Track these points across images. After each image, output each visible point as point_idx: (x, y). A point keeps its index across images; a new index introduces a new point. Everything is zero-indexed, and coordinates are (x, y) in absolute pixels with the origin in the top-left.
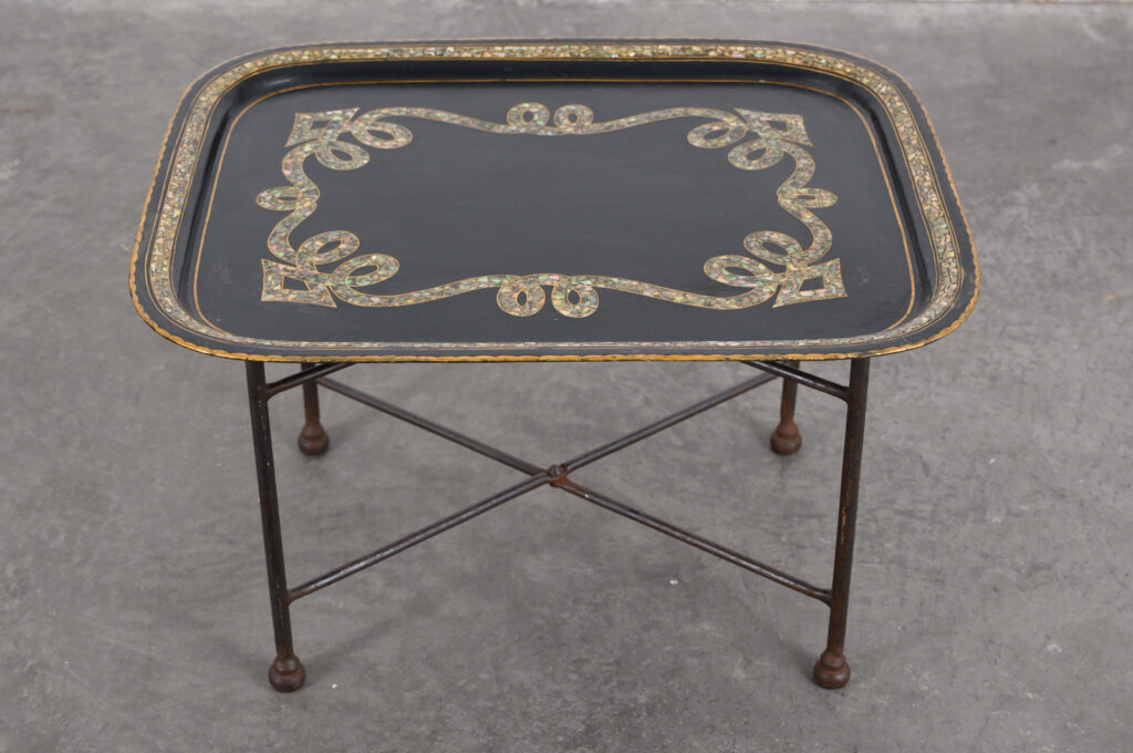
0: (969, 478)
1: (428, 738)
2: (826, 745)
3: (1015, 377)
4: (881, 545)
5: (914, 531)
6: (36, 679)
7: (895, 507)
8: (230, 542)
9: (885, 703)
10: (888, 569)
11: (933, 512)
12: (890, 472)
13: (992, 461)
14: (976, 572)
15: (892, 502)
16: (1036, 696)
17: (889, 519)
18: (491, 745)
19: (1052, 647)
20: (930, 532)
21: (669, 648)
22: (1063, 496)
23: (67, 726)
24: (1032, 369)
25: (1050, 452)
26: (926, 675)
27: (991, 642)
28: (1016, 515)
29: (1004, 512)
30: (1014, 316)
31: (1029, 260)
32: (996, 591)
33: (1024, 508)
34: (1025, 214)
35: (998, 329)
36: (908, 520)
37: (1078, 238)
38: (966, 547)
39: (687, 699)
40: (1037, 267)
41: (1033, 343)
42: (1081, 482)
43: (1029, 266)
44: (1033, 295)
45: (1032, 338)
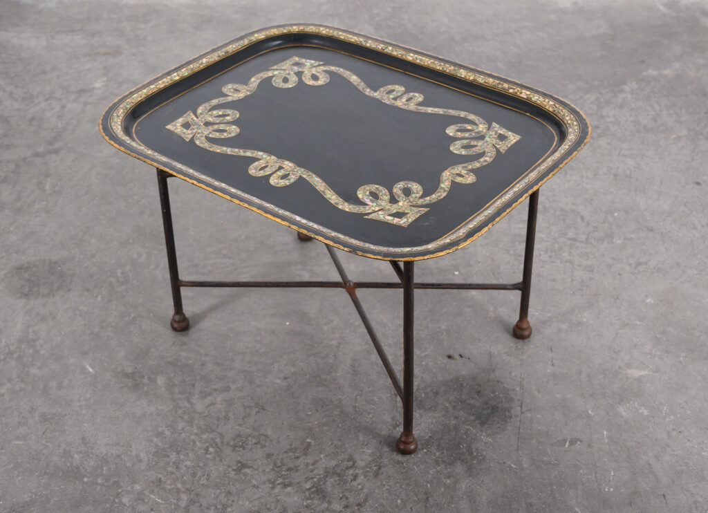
0: (604, 222)
1: (336, 346)
2: (536, 347)
3: (626, 175)
4: (561, 254)
5: (577, 248)
6: (137, 322)
7: (568, 236)
8: (230, 258)
9: (566, 328)
10: (565, 265)
11: (587, 239)
12: (564, 220)
13: (616, 214)
14: (609, 266)
15: (566, 234)
16: (641, 323)
17: (564, 242)
18: (370, 349)
19: (649, 300)
20: (586, 248)
22: (652, 230)
23: (154, 344)
24: (635, 171)
25: (645, 210)
26: (585, 314)
27: (618, 298)
28: (628, 240)
29: (623, 238)
30: (625, 146)
31: (632, 119)
32: (620, 275)
33: (633, 236)
34: (630, 97)
35: (617, 152)
36: (574, 242)
37: (657, 108)
38: (604, 255)
39: (466, 327)
40: (636, 122)
41: (635, 158)
42: (661, 223)
43: (632, 122)
44: (634, 136)
45: (634, 156)
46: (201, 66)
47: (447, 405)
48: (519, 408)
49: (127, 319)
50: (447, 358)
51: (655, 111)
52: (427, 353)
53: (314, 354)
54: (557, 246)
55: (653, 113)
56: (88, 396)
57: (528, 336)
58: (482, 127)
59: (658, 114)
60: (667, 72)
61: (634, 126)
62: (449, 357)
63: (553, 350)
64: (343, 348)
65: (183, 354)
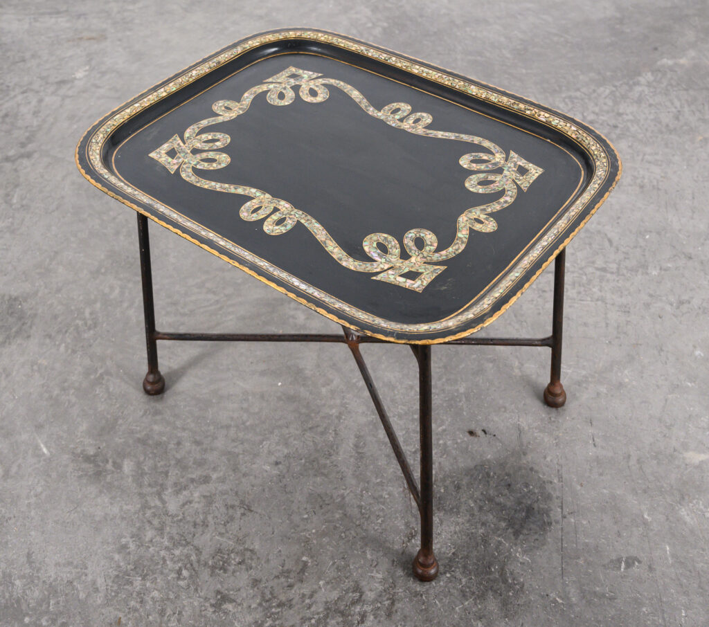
0: (636, 247)
1: (337, 417)
2: (573, 419)
3: (653, 186)
4: (590, 289)
5: (608, 281)
6: (104, 382)
7: (596, 266)
8: (214, 293)
9: (605, 391)
10: (596, 304)
11: (618, 269)
12: (590, 244)
13: (647, 237)
14: (647, 305)
15: (593, 262)
16: (693, 384)
17: (593, 273)
18: (375, 421)
19: (698, 353)
20: (618, 281)
21: (474, 356)
22: (690, 258)
23: (122, 413)
24: (662, 181)
25: (680, 231)
26: (626, 372)
27: (662, 350)
28: (665, 270)
29: (658, 268)
30: (648, 150)
31: (652, 117)
32: (660, 317)
33: (669, 265)
34: (646, 90)
35: (640, 157)
36: (603, 273)
37: (677, 104)
38: (640, 290)
39: (488, 390)
40: (657, 121)
41: (661, 165)
42: (700, 249)
43: (652, 120)
44: (657, 137)
45: (660, 163)
46: (191, 80)
47: (472, 505)
48: (559, 510)
49: (92, 377)
50: (467, 434)
51: (676, 108)
52: (444, 427)
53: (310, 428)
54: (584, 277)
55: (674, 110)
56: (39, 489)
57: (562, 404)
58: (499, 157)
59: (679, 111)
60: (683, 61)
61: (655, 125)
62: (471, 433)
63: (593, 423)
64: (345, 419)
65: (156, 427)
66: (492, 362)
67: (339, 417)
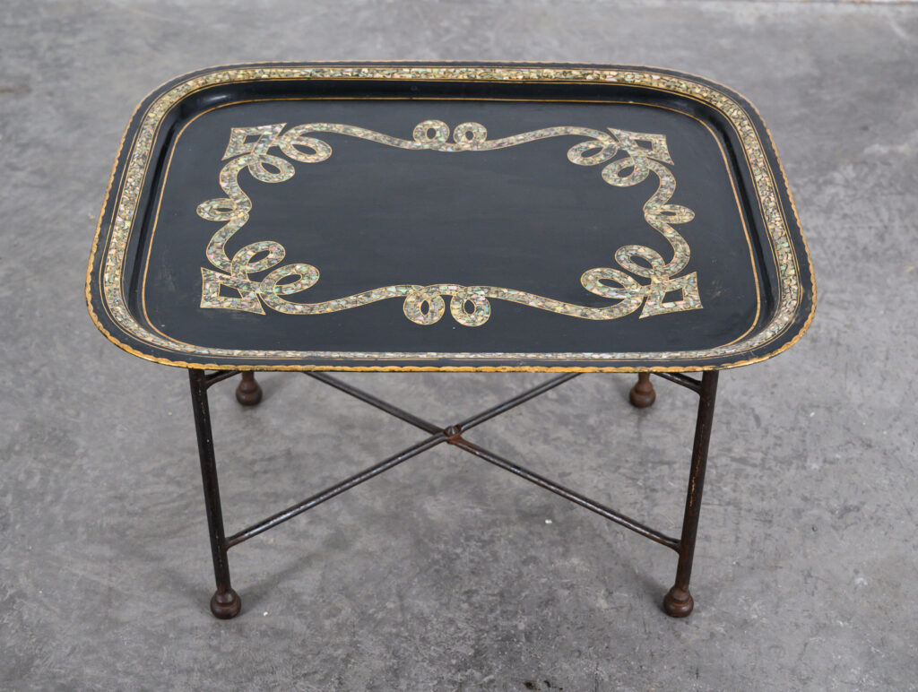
0: (793, 429)
1: (343, 660)
2: (673, 668)
3: (832, 340)
4: (720, 488)
5: (747, 476)
6: (14, 607)
7: (733, 455)
8: (179, 484)
9: (722, 631)
10: (726, 510)
11: (763, 460)
12: (728, 423)
13: (812, 414)
14: (798, 513)
15: (729, 450)
16: (846, 624)
17: (727, 465)
18: (395, 667)
19: (859, 580)
20: (761, 477)
21: (543, 580)
22: (869, 446)
23: (41, 650)
24: (845, 332)
25: (860, 406)
26: (755, 605)
27: (809, 575)
28: (831, 463)
29: (821, 460)
31: (844, 234)
32: (814, 530)
33: (837, 456)
34: (842, 193)
36: (742, 466)
37: (885, 215)
38: (790, 491)
39: (558, 626)
40: (851, 240)
41: (846, 309)
42: (885, 433)
43: (844, 239)
44: (847, 265)
45: (846, 305)
50: (524, 688)
51: (882, 221)
53: (305, 675)
55: (879, 225)
59: (886, 227)
60: (903, 148)
61: (848, 248)
62: (529, 685)
63: (701, 674)
64: (354, 663)
65: (88, 671)
66: (568, 589)
67: (346, 661)
